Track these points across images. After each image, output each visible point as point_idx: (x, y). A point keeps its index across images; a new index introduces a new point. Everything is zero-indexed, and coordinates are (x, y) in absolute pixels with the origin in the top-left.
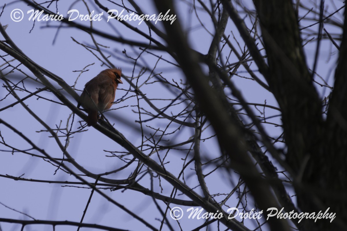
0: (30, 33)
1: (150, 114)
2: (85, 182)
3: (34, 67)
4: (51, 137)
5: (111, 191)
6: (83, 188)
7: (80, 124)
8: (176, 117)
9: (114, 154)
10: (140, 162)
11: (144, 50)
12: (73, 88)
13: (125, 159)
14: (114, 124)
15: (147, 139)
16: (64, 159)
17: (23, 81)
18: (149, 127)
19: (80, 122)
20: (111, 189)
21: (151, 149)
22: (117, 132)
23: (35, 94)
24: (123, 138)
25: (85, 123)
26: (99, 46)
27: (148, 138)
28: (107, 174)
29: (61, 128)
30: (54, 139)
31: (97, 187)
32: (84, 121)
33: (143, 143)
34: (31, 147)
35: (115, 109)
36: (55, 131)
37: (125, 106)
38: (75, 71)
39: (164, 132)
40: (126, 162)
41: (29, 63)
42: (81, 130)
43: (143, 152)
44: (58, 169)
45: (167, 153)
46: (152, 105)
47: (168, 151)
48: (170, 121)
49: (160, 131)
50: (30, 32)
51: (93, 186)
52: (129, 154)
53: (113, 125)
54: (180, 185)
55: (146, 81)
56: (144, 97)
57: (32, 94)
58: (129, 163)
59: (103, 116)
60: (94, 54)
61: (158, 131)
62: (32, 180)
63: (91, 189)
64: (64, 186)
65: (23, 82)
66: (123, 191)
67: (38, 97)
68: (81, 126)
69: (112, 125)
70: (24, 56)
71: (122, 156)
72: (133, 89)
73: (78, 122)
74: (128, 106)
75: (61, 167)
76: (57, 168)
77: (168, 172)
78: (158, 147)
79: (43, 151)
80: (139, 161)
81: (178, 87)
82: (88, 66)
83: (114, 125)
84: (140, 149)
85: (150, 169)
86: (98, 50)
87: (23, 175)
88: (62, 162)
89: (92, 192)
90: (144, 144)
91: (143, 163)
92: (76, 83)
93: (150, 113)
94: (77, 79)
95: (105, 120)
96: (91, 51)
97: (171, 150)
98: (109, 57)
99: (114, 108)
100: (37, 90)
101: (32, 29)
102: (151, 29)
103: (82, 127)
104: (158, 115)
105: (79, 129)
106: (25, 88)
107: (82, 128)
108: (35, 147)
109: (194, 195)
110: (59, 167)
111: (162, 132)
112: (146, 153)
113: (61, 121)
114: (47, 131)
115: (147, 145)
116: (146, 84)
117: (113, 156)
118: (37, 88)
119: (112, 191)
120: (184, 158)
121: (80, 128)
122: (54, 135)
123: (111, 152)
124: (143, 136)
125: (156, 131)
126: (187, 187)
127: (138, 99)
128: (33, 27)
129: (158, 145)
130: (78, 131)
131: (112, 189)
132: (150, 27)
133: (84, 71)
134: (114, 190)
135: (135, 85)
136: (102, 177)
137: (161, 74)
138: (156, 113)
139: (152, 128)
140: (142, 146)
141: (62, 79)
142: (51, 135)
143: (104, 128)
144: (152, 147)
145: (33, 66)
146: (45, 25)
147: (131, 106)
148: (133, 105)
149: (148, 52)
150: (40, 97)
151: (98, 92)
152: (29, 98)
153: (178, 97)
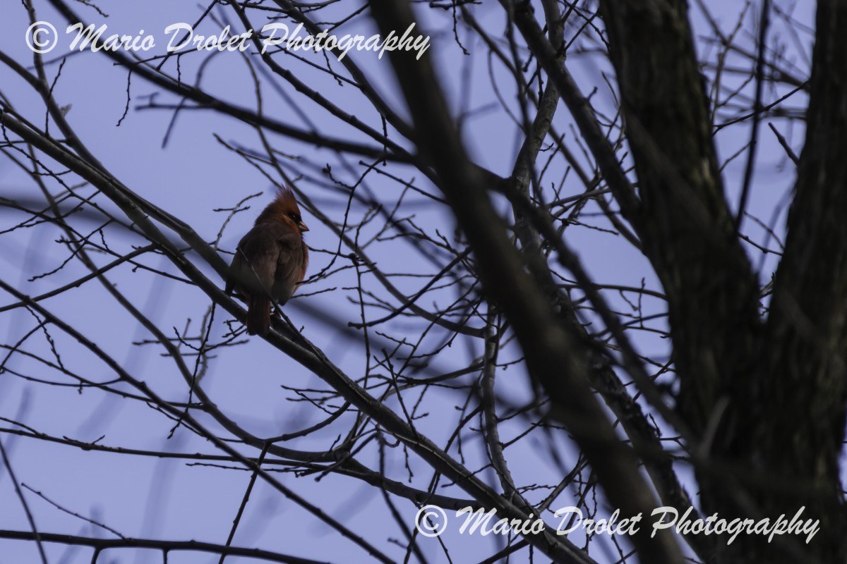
0: (118, 125)
1: (387, 306)
2: (236, 457)
3: (128, 198)
4: (166, 355)
5: (297, 476)
6: (235, 468)
7: (228, 327)
8: (442, 313)
9: (302, 394)
10: (362, 413)
11: (371, 167)
12: (213, 246)
13: (329, 406)
14: (303, 328)
15: (377, 363)
16: (190, 405)
17: (102, 229)
18: (383, 335)
19: (229, 323)
20: (296, 472)
21: (387, 385)
22: (308, 345)
23: (128, 258)
24: (321, 359)
25: (239, 324)
26: (277, 156)
27: (380, 361)
28: (286, 438)
29: (188, 336)
30: (172, 360)
31: (264, 466)
32: (237, 321)
33: (368, 370)
34: (116, 375)
35: (307, 295)
36: (176, 343)
37: (329, 290)
38: (220, 210)
39: (415, 348)
40: (329, 412)
41: (117, 190)
42: (230, 340)
43: (368, 391)
44: (178, 426)
45: (423, 393)
46: (390, 288)
47: (425, 390)
48: (430, 322)
49: (407, 344)
50: (118, 123)
51: (253, 466)
52: (337, 395)
53: (301, 331)
54: (448, 464)
55: (379, 234)
56: (373, 268)
57: (122, 260)
58: (336, 415)
59: (278, 311)
60: (263, 172)
61: (403, 345)
62: (120, 451)
63: (251, 473)
64: (191, 465)
65: (101, 232)
66: (318, 479)
67: (135, 266)
68: (230, 332)
69: (299, 330)
70: (105, 175)
71: (325, 399)
72: (347, 250)
73: (224, 322)
74: (335, 289)
75: (183, 421)
76: (177, 423)
77: (421, 435)
78: (400, 381)
79: (142, 386)
80: (359, 412)
81: (448, 247)
82: (247, 199)
83: (303, 330)
84: (361, 384)
85: (381, 427)
86: (274, 162)
87: (101, 438)
88: (187, 410)
89: (254, 478)
90: (371, 373)
91: (368, 417)
92: (220, 235)
93: (387, 304)
94: (224, 227)
95: (282, 318)
96: (257, 166)
97: (430, 388)
98: (297, 179)
99: (304, 293)
100: (134, 250)
101: (123, 118)
102: (386, 121)
103: (233, 333)
104: (403, 308)
105: (227, 339)
106: (106, 246)
107: (232, 336)
108: (124, 377)
109: (477, 487)
110: (179, 421)
111: (412, 348)
112: (376, 393)
113: (189, 320)
114: (157, 342)
115: (379, 376)
116: (379, 240)
117: (303, 400)
118: (133, 247)
119: (300, 477)
120: (461, 406)
121: (227, 335)
122: (174, 352)
123: (297, 391)
124: (368, 355)
125: (398, 344)
126: (462, 469)
127: (359, 274)
128: (126, 113)
129: (403, 377)
130: (225, 344)
131: (298, 473)
132: (385, 117)
133: (238, 209)
134: (302, 475)
135: (354, 241)
136: (274, 444)
137: (412, 220)
138: (398, 304)
139: (388, 338)
140: (365, 379)
141: (188, 227)
142: (166, 351)
143: (281, 335)
144: (389, 381)
145: (124, 196)
146: (146, 102)
147: (344, 289)
148: (348, 287)
149: (379, 171)
150: (139, 266)
151: (276, 257)
152: (116, 268)
153: (445, 271)
